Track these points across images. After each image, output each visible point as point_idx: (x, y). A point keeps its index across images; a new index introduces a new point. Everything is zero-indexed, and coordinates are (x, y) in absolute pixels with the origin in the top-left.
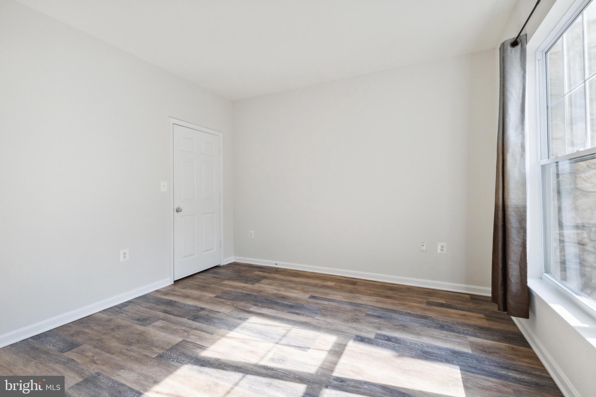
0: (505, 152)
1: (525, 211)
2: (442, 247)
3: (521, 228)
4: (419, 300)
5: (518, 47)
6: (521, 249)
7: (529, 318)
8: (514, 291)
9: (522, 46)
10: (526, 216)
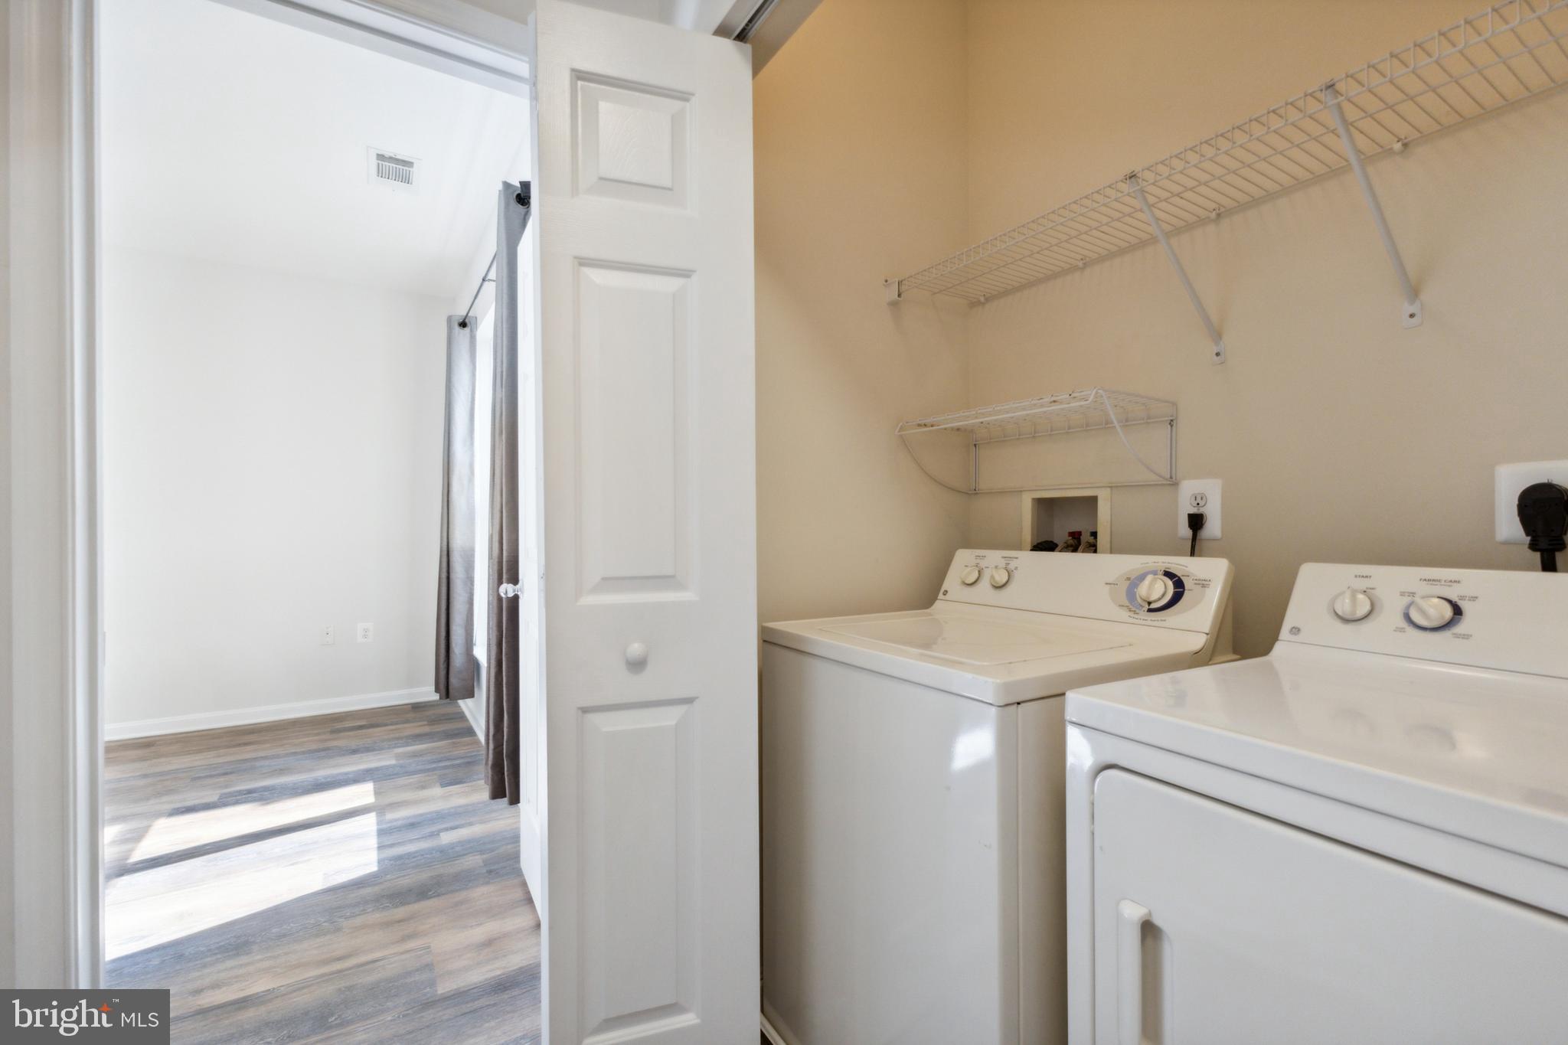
0: (451, 473)
1: (473, 556)
2: (366, 630)
3: (468, 578)
4: (316, 732)
5: (467, 330)
6: (467, 606)
7: (476, 695)
8: (458, 665)
9: (471, 331)
10: (474, 562)
